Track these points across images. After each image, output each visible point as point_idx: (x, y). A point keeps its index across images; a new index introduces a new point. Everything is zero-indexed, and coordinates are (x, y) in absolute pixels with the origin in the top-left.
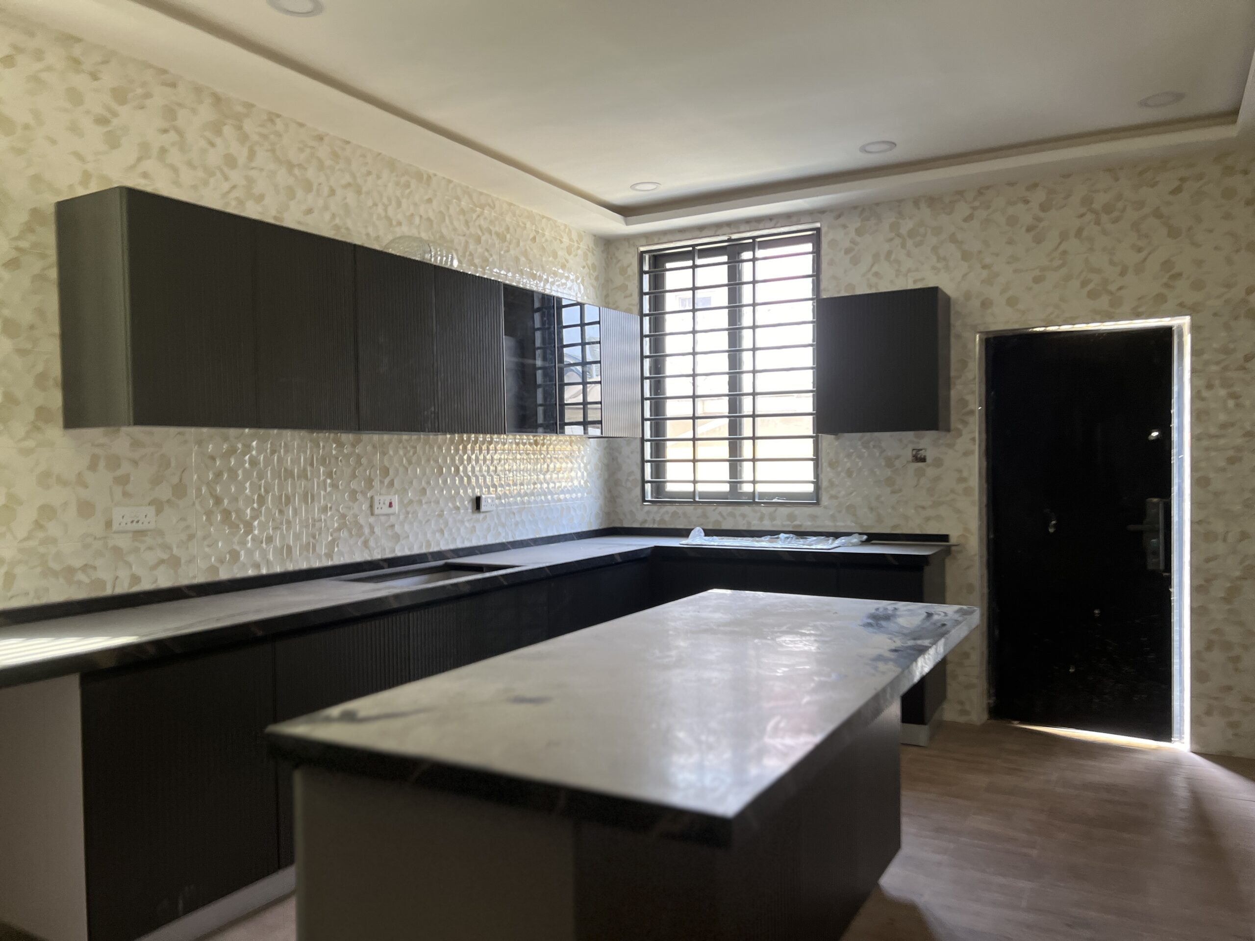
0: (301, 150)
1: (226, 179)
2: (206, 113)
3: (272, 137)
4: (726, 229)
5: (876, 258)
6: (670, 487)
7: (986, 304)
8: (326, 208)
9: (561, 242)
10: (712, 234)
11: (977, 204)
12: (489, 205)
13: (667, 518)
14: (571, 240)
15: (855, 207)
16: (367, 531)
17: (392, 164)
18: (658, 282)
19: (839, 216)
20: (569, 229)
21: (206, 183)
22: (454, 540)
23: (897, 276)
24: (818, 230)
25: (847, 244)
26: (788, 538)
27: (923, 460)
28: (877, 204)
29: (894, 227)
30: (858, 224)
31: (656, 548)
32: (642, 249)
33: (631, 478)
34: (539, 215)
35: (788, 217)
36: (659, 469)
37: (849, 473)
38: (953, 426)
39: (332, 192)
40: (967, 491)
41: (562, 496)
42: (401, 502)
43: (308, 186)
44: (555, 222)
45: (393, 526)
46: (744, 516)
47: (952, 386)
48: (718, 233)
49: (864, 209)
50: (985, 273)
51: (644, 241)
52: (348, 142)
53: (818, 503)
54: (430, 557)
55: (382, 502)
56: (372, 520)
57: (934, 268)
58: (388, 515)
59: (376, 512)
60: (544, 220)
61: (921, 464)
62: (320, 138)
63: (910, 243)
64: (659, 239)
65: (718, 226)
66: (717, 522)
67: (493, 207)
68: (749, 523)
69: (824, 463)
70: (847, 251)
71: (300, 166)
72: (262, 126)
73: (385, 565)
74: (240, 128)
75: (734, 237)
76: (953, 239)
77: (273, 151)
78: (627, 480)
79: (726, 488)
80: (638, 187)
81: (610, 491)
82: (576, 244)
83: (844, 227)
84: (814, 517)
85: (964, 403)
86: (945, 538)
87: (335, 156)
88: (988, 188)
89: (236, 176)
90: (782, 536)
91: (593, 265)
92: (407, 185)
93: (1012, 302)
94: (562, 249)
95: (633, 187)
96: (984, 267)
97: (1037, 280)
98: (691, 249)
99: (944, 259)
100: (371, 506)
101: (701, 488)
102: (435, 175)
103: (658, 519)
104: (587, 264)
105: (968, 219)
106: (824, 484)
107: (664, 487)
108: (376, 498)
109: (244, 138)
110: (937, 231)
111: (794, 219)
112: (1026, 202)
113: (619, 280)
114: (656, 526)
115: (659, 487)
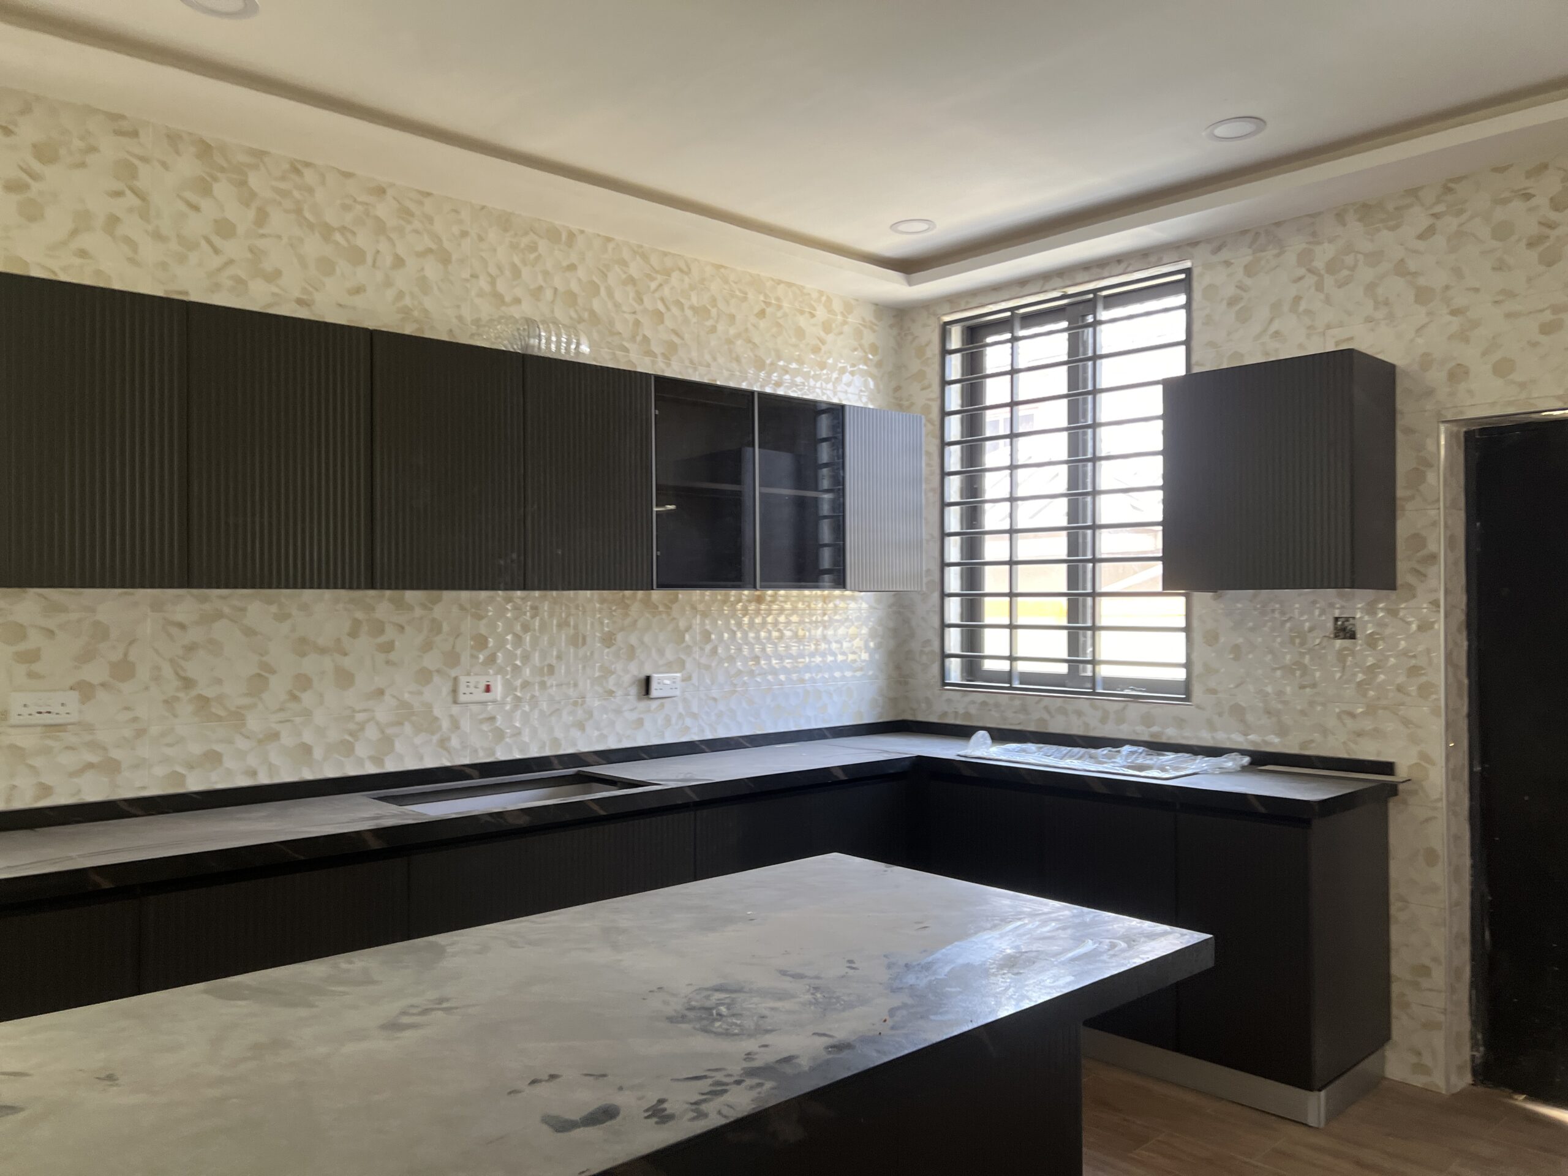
0: (346, 208)
2: (187, 166)
3: (296, 194)
4: (1057, 282)
5: (1276, 307)
6: (988, 665)
7: (1458, 374)
8: (388, 283)
9: (813, 316)
10: (1038, 290)
11: (1440, 208)
13: (973, 710)
14: (831, 311)
15: (1244, 232)
16: (445, 724)
18: (973, 364)
19: (1219, 249)
20: (828, 297)
22: (603, 737)
23: (1308, 336)
24: (1188, 271)
25: (1230, 291)
26: (1133, 753)
27: (1352, 636)
28: (1278, 224)
29: (1305, 258)
30: (1250, 258)
31: (919, 758)
32: (947, 319)
33: (927, 650)
34: (773, 280)
35: (1144, 255)
36: (972, 638)
37: (1237, 652)
38: (1399, 581)
40: (1425, 690)
42: (507, 684)
43: (357, 256)
45: (492, 719)
46: (1079, 713)
47: (1399, 513)
48: (1044, 289)
49: (1257, 233)
50: (1456, 323)
51: (947, 307)
52: (429, 194)
53: (1188, 699)
54: (556, 762)
55: (471, 685)
56: (455, 710)
57: (1369, 320)
58: (484, 703)
59: (462, 698)
61: (1347, 643)
63: (1329, 281)
64: (967, 303)
65: (1045, 277)
66: (1042, 721)
68: (1086, 725)
69: (1197, 636)
70: (1232, 302)
73: (475, 773)
75: (1071, 290)
76: (1401, 269)
78: (922, 652)
79: (1063, 669)
80: (903, 227)
81: (898, 667)
83: (1227, 264)
84: (1180, 722)
85: (1418, 540)
86: (1387, 768)
88: (1459, 180)
89: (232, 248)
93: (1503, 368)
95: (891, 230)
96: (1454, 313)
97: (1547, 329)
98: (1008, 314)
99: (1386, 303)
100: (454, 691)
101: (1022, 667)
103: (961, 711)
104: (861, 346)
105: (1427, 233)
106: (1198, 669)
108: (463, 679)
109: (248, 197)
110: (1375, 258)
111: (1153, 259)
112: (1528, 197)
114: (959, 722)
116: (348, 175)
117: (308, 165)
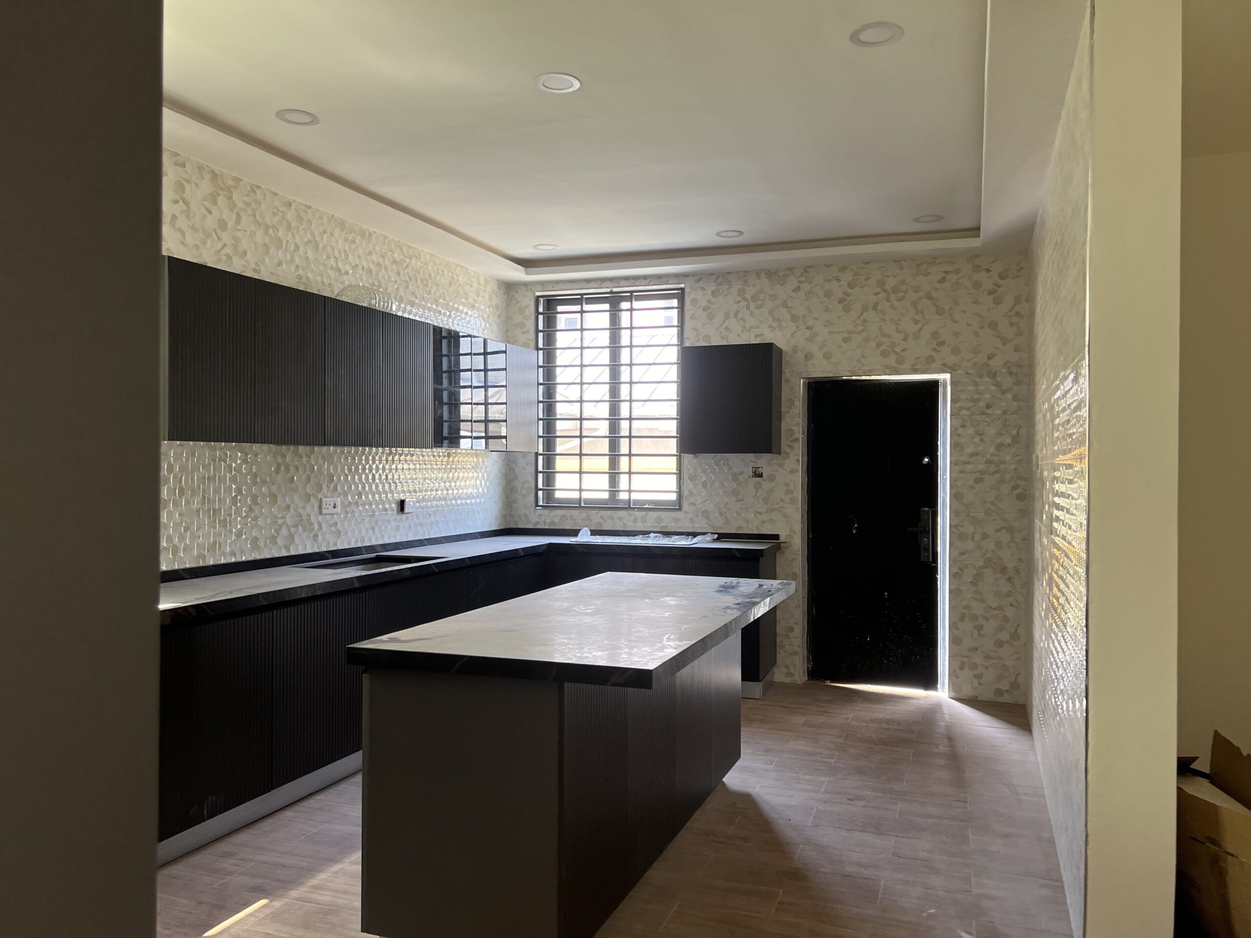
0: (275, 214)
1: (219, 239)
2: (206, 187)
3: (253, 204)
4: (609, 284)
5: (727, 316)
6: (558, 495)
7: (808, 357)
8: (292, 261)
9: (472, 286)
10: (597, 286)
11: (803, 279)
12: (416, 256)
13: (556, 520)
14: (479, 284)
15: (712, 274)
16: (316, 527)
17: (342, 225)
18: (550, 322)
19: (699, 280)
20: (478, 275)
21: (204, 242)
22: (383, 537)
23: (742, 331)
24: (682, 289)
25: (704, 303)
26: (656, 537)
27: (761, 476)
28: (729, 273)
29: (741, 292)
30: (714, 288)
31: (550, 544)
32: (538, 294)
33: (525, 486)
34: (455, 264)
35: (659, 278)
36: (549, 479)
37: (704, 485)
38: (782, 450)
39: (297, 248)
40: (793, 501)
41: (468, 501)
42: (342, 503)
43: (279, 244)
44: (467, 269)
45: (336, 524)
46: (621, 519)
47: (782, 419)
48: (602, 286)
49: (718, 276)
50: (808, 333)
51: (540, 288)
52: (310, 207)
53: (680, 509)
54: (364, 550)
55: (328, 504)
56: (320, 517)
57: (770, 326)
58: (333, 514)
59: (324, 511)
60: (459, 268)
61: (758, 479)
62: (289, 204)
63: (752, 305)
64: (553, 287)
65: (603, 280)
66: (599, 524)
67: (418, 258)
68: (625, 525)
69: (686, 476)
70: (705, 309)
71: (274, 227)
72: (248, 195)
73: (330, 556)
74: (230, 198)
75: (615, 290)
76: (785, 305)
77: (254, 216)
78: (522, 487)
79: (605, 496)
80: (539, 247)
81: (507, 497)
82: (483, 288)
83: (703, 289)
84: (677, 520)
85: (791, 432)
86: (776, 537)
87: (300, 219)
88: (810, 267)
89: (226, 237)
90: (652, 535)
91: (497, 306)
92: (353, 241)
93: (827, 356)
94: (473, 292)
95: (535, 247)
96: (808, 328)
97: (845, 340)
98: (579, 297)
99: (778, 320)
100: (320, 507)
101: (586, 495)
102: (375, 232)
103: (548, 521)
104: (492, 305)
105: (797, 289)
106: (686, 493)
107: (554, 494)
108: (324, 500)
109: (233, 206)
110: (774, 297)
111: (664, 280)
112: (839, 280)
113: (518, 319)
114: (547, 527)
115: (549, 494)
116: (276, 194)
117: (259, 187)
